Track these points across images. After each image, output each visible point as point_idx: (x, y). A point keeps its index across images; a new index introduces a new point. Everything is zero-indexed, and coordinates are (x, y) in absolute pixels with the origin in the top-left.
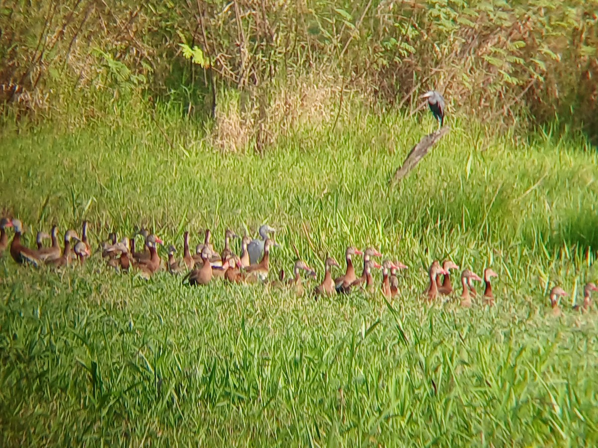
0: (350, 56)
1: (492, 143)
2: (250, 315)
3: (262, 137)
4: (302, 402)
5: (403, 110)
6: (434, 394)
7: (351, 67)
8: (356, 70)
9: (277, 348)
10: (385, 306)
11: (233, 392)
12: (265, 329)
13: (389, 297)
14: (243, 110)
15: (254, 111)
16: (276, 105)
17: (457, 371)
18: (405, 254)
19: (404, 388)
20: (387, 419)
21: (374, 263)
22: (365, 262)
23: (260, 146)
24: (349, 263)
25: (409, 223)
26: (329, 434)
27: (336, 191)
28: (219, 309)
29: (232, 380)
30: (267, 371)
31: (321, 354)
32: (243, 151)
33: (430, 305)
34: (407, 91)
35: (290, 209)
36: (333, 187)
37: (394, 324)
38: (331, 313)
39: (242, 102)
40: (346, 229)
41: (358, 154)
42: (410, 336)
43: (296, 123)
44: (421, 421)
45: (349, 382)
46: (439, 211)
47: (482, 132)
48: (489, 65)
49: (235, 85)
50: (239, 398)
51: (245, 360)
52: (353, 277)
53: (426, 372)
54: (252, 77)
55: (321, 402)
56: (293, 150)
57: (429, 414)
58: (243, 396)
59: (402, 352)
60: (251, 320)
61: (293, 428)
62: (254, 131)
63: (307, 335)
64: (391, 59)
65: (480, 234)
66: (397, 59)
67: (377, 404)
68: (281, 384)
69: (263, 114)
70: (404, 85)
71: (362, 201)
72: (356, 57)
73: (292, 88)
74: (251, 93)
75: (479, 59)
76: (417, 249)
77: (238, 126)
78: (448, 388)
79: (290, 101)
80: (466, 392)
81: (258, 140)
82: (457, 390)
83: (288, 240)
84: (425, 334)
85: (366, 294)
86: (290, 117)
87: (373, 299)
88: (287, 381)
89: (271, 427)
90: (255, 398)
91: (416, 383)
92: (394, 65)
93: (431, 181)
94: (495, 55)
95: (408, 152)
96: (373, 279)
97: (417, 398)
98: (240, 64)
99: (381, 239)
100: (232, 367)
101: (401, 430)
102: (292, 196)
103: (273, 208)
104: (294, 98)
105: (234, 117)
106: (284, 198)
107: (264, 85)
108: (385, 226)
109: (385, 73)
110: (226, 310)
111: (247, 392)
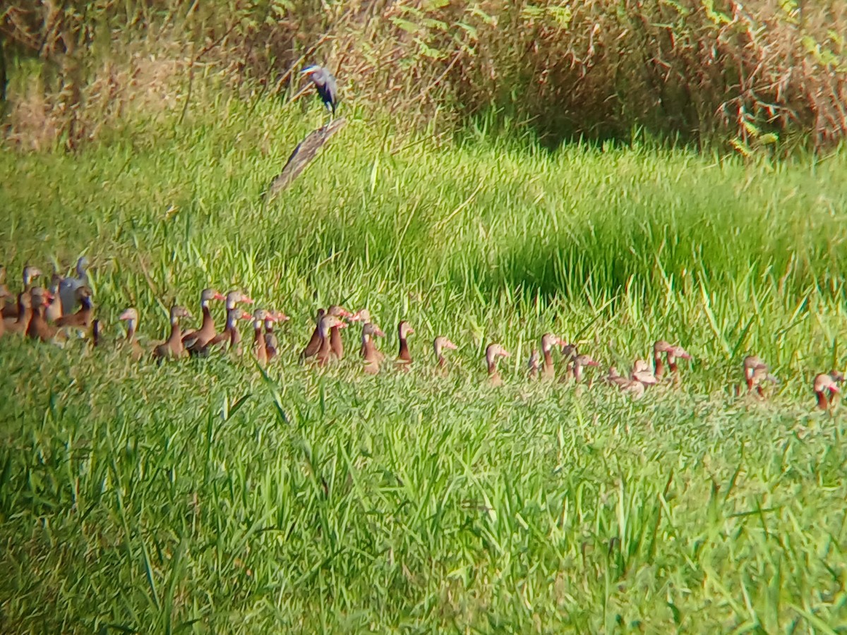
0: (203, 14)
1: (406, 142)
2: (62, 387)
3: (77, 129)
4: (136, 511)
5: (280, 94)
6: (324, 496)
7: (204, 30)
8: (212, 35)
9: (101, 436)
10: (257, 374)
11: (36, 498)
12: (84, 407)
13: (263, 361)
14: (48, 89)
15: (64, 92)
16: (97, 83)
17: (356, 464)
18: (286, 300)
19: (282, 489)
20: (259, 532)
21: (240, 312)
22: (229, 311)
23: (76, 142)
24: (206, 312)
25: (291, 256)
26: (175, 555)
27: (186, 209)
28: (15, 379)
29: (34, 480)
30: (87, 466)
31: (164, 442)
32: (49, 150)
33: (320, 371)
34: (286, 67)
35: (120, 234)
36: (182, 203)
37: (269, 399)
38: (180, 384)
39: (46, 78)
40: (202, 264)
41: (217, 155)
42: (292, 416)
43: (126, 109)
44: (306, 534)
45: (205, 482)
46: (333, 239)
47: (391, 128)
48: (399, 32)
49: (35, 53)
50: (45, 507)
51: (53, 452)
52: (211, 333)
53: (314, 465)
54: (60, 42)
55: (165, 510)
56: (123, 149)
57: (317, 525)
58: (50, 503)
59: (280, 438)
60: (63, 394)
61: (123, 549)
62: (65, 120)
63: (145, 416)
64: (261, 20)
65: (390, 271)
66: (269, 20)
67: (244, 512)
68: (107, 485)
69: (77, 97)
70: (281, 58)
71: (224, 224)
72: (211, 16)
73: (120, 59)
74: (58, 65)
75: (385, 22)
76: (302, 292)
77: (41, 113)
78: (345, 489)
79: (117, 78)
80: (368, 494)
81: (71, 135)
82: (357, 491)
83: (118, 280)
84: (313, 413)
85: (230, 356)
86: (117, 101)
87: (240, 363)
88: (115, 482)
89: (92, 546)
90: (68, 506)
91: (300, 482)
92: (266, 29)
93: (322, 194)
94: (407, 16)
95: (289, 154)
96: (240, 336)
97: (300, 503)
98: (42, 22)
99: (252, 279)
100: (35, 463)
101: (279, 548)
102: (122, 216)
103: (95, 233)
104: (123, 74)
105: (36, 100)
106: (111, 219)
107: (78, 54)
108: (258, 260)
109: (254, 39)
110: (26, 381)
111: (56, 498)
